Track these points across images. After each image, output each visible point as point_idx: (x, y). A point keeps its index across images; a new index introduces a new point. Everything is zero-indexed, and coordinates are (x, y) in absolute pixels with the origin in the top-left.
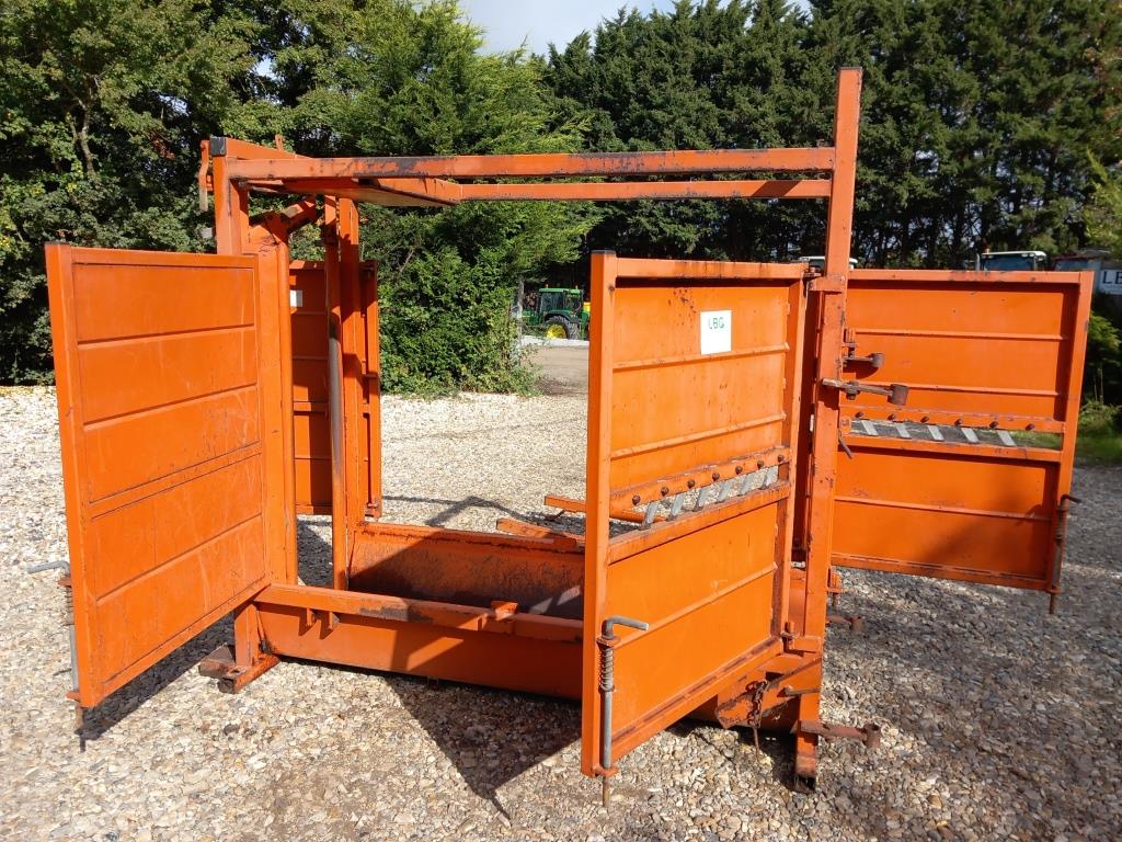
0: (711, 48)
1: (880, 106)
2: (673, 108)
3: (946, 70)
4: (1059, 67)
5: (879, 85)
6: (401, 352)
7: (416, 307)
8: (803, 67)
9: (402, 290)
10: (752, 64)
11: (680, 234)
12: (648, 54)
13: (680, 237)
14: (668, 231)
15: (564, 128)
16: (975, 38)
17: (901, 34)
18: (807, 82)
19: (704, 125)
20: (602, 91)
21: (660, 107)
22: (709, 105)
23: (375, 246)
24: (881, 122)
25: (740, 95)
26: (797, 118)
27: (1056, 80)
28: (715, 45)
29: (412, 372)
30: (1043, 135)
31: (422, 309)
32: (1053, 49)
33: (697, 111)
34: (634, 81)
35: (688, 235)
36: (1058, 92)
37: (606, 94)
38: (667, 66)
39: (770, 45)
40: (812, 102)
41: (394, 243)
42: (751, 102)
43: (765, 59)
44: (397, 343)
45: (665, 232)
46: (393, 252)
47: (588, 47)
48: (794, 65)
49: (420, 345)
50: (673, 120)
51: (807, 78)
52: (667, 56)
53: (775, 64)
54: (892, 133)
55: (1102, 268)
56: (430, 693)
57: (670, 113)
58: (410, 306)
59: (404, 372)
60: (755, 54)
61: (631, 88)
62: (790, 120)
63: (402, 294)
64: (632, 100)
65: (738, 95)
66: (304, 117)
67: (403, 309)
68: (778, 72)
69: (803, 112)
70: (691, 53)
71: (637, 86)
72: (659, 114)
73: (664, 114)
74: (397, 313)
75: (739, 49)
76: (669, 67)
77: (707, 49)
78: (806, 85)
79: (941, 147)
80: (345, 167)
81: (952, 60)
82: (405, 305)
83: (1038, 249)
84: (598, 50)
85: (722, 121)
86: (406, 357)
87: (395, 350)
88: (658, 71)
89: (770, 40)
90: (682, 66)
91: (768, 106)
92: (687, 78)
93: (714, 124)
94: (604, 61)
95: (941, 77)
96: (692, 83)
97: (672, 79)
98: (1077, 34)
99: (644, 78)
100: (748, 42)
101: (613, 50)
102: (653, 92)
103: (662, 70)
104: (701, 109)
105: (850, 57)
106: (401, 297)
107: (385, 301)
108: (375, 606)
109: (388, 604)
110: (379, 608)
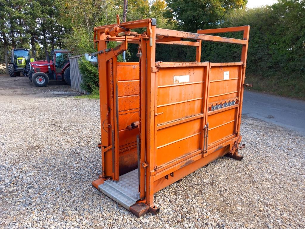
80: (185, 35)
108: (183, 163)
109: (186, 161)
110: (184, 164)
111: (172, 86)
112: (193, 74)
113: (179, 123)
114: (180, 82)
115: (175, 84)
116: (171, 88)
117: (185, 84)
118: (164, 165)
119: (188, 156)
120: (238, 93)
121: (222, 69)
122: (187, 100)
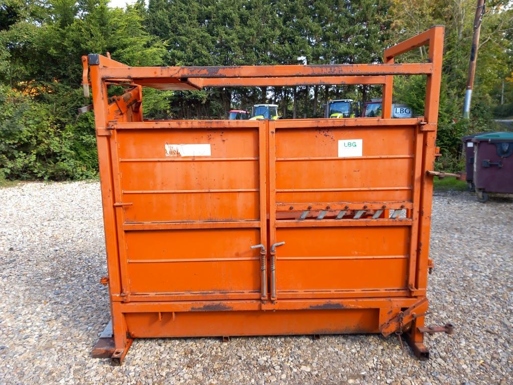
0: (206, 8)
1: (282, 37)
2: (190, 35)
3: (308, 22)
4: (352, 21)
5: (281, 27)
6: (81, 159)
7: (88, 136)
8: (248, 18)
9: (79, 127)
10: (225, 17)
11: (199, 95)
12: (176, 9)
13: (199, 96)
14: (193, 93)
15: (156, 45)
16: (319, 9)
17: (288, 5)
18: (250, 25)
19: (205, 44)
20: (154, 26)
21: (184, 35)
22: (206, 34)
23: (61, 105)
24: (283, 43)
25: (220, 29)
26: (247, 41)
27: (352, 27)
28: (207, 7)
29: (88, 169)
30: (348, 50)
31: (92, 136)
32: (349, 14)
33: (201, 37)
34: (170, 22)
35: (203, 95)
36: (353, 32)
37: (157, 28)
38: (186, 15)
39: (232, 7)
40: (254, 34)
41: (73, 103)
42: (226, 33)
43: (231, 13)
44: (78, 154)
45: (191, 94)
46: (72, 108)
47: (145, 5)
48: (243, 17)
49: (92, 155)
50: (191, 41)
51: (250, 23)
52: (184, 11)
53: (235, 16)
54: (288, 48)
55: (395, 107)
56: (225, 344)
57: (189, 38)
58: (84, 135)
59: (84, 169)
60: (225, 11)
61: (169, 25)
62: (244, 42)
63: (79, 129)
64: (170, 31)
65: (220, 30)
66: (16, 36)
67: (81, 137)
68: (237, 20)
69: (250, 39)
70: (196, 9)
71: (172, 25)
72: (184, 38)
73: (186, 38)
74: (77, 139)
75: (218, 9)
76: (187, 16)
77: (204, 8)
78: (250, 26)
79: (309, 55)
80: (176, 72)
81: (310, 17)
82: (82, 135)
83: (350, 98)
84: (150, 7)
85: (214, 42)
86: (84, 161)
87: (78, 158)
88: (181, 18)
89: (232, 5)
90: (193, 16)
91: (234, 35)
92: (195, 21)
93: (210, 44)
94: (154, 12)
95: (306, 25)
96: (197, 24)
97: (188, 22)
98: (358, 8)
99: (174, 21)
100: (222, 6)
101: (157, 7)
102: (180, 27)
103: (183, 17)
104: (203, 36)
105: (268, 14)
106: (79, 131)
107: (70, 133)
108: (200, 305)
109: (208, 303)
110: (202, 306)
111: (159, 161)
112: (222, 142)
113: (181, 228)
114: (183, 155)
115: (169, 157)
116: (159, 164)
117: (196, 159)
118: (152, 294)
119: (217, 294)
120: (411, 192)
121: (331, 134)
122: (209, 189)
